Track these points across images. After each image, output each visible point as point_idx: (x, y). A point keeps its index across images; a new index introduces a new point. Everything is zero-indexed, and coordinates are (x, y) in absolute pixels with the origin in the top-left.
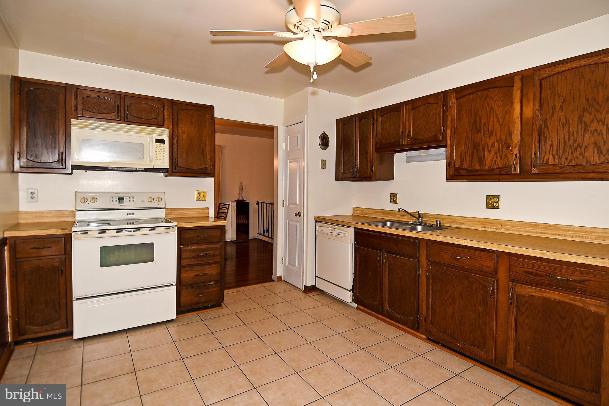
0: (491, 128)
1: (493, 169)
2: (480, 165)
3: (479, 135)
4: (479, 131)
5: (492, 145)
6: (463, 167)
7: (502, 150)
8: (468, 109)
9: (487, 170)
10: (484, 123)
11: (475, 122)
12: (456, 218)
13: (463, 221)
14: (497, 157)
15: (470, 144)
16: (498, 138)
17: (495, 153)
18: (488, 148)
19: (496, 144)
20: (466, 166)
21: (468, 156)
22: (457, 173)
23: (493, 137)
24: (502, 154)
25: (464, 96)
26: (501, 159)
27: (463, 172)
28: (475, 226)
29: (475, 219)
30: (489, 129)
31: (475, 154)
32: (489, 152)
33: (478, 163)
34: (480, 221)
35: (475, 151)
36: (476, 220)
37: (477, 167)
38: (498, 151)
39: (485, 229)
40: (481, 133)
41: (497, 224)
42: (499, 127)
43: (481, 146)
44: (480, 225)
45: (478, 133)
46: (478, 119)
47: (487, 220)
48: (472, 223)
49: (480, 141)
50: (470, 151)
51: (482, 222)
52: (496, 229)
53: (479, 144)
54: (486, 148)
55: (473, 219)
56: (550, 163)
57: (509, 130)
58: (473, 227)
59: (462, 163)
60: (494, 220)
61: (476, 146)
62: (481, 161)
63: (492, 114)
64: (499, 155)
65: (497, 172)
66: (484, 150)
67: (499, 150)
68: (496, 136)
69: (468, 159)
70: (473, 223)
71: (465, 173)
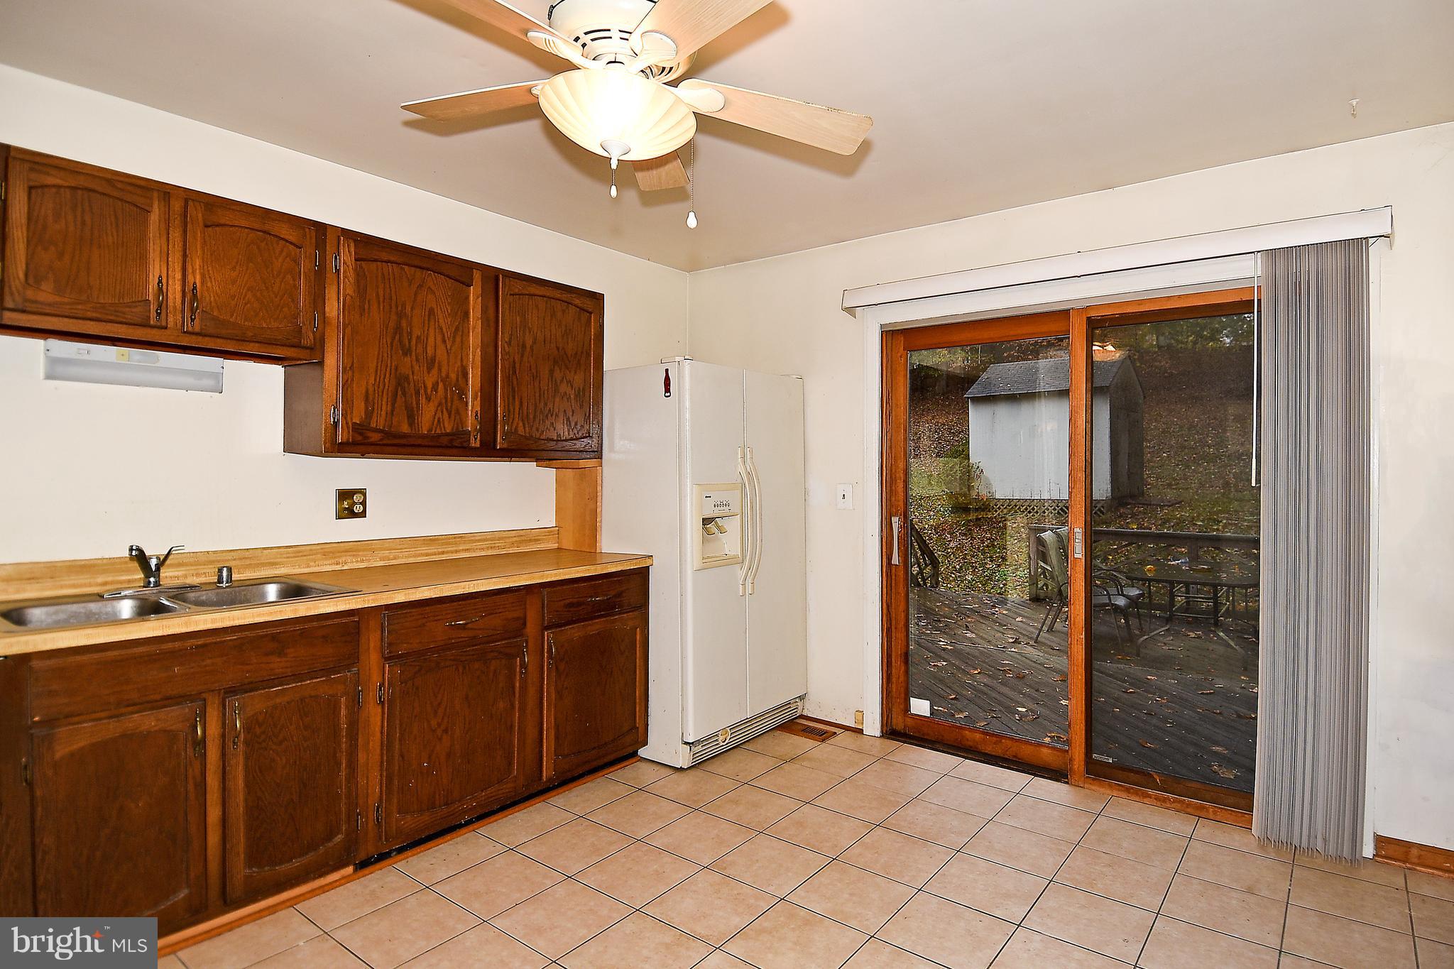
0: (430, 351)
1: (439, 436)
2: (411, 424)
3: (407, 359)
4: (407, 352)
5: (433, 385)
6: (373, 425)
7: (452, 401)
8: (381, 293)
9: (423, 437)
10: (418, 338)
11: (398, 329)
12: (260, 555)
13: (281, 558)
14: (442, 412)
15: (387, 375)
16: (444, 375)
17: (440, 404)
18: (425, 391)
19: (441, 385)
20: (379, 421)
21: (385, 400)
22: (359, 438)
23: (435, 371)
24: (451, 407)
25: (376, 260)
26: (449, 417)
27: (375, 437)
28: (312, 564)
29: (314, 547)
30: (428, 352)
31: (400, 400)
32: (429, 399)
33: (406, 421)
34: (326, 550)
35: (400, 393)
36: (315, 550)
37: (405, 428)
38: (444, 401)
39: (338, 568)
40: (411, 356)
41: (364, 550)
42: (446, 354)
43: (412, 384)
44: (326, 559)
45: (405, 354)
46: (404, 324)
47: (342, 545)
48: (305, 558)
49: (411, 373)
50: (388, 389)
51: (331, 552)
52: (362, 561)
53: (407, 378)
54: (422, 391)
55: (308, 548)
56: (520, 433)
57: (462, 365)
58: (308, 567)
59: (369, 414)
60: (359, 543)
61: (401, 382)
62: (412, 417)
63: (432, 323)
64: (447, 409)
65: (445, 440)
66: (417, 393)
67: (446, 398)
68: (440, 370)
69: (384, 408)
70: (308, 557)
71: (381, 440)
